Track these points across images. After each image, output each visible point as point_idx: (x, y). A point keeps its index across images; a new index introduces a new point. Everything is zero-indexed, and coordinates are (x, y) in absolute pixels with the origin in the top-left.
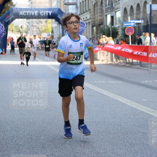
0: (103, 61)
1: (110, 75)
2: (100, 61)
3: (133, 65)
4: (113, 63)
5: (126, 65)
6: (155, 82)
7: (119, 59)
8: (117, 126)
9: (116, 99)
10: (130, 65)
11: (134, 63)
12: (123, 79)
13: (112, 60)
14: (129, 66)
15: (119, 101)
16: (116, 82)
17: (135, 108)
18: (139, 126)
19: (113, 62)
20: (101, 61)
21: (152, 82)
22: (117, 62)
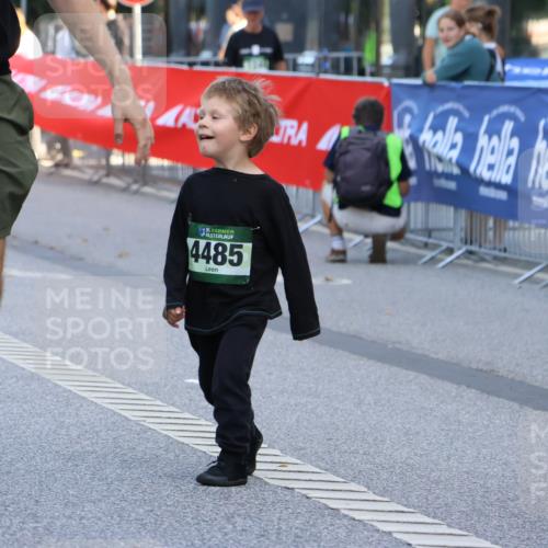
3: (145, 183)
5: (105, 180)
8: (18, 520)
9: (29, 367)
10: (129, 180)
11: (155, 172)
12: (81, 259)
14: (125, 190)
15: (39, 378)
16: (38, 275)
17: (137, 423)
18: (144, 525)
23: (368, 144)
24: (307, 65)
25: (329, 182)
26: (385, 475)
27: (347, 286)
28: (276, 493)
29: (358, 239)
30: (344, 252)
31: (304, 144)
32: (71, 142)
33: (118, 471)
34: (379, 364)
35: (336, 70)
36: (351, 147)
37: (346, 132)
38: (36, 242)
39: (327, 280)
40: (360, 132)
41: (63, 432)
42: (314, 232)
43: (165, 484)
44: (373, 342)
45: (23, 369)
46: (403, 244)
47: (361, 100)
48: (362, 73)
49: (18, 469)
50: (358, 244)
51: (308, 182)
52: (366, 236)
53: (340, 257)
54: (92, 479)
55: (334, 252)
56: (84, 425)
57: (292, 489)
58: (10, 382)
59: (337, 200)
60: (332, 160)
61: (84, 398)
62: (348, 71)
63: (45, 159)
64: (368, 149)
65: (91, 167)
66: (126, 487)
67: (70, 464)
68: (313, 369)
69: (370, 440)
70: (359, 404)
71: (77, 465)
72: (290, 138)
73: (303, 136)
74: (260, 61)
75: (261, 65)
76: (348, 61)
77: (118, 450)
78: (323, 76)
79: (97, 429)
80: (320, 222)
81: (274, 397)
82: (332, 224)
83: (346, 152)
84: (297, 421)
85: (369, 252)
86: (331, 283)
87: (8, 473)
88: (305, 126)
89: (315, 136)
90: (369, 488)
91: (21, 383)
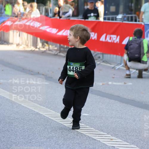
0: (18, 45)
1: (29, 71)
2: (12, 45)
4: (37, 50)
5: (59, 54)
6: (108, 85)
7: (47, 43)
9: (36, 111)
12: (52, 78)
13: (35, 44)
15: (39, 114)
17: (68, 127)
19: (36, 48)
20: (15, 45)
21: (103, 84)
22: (44, 48)
23: (138, 42)
24: (120, 19)
25: (126, 54)
26: (142, 142)
27: (131, 85)
28: (109, 148)
29: (134, 71)
30: (130, 75)
31: (118, 42)
32: (49, 42)
33: (63, 142)
34: (140, 109)
35: (128, 20)
36: (132, 43)
37: (131, 38)
38: (38, 73)
39: (125, 83)
40: (135, 39)
41: (46, 130)
42: (121, 69)
43: (76, 146)
44: (139, 102)
45: (35, 111)
46: (148, 72)
47: (136, 29)
48: (136, 21)
49: (33, 141)
50: (134, 72)
51: (119, 54)
52: (137, 70)
53: (129, 76)
54: (55, 144)
55: (127, 75)
56: (53, 128)
57: (114, 147)
58: (31, 115)
59: (128, 59)
60: (127, 47)
61: (52, 120)
62: (132, 20)
63: (41, 48)
64: (137, 44)
65: (55, 50)
66: (65, 147)
67: (48, 140)
68: (120, 110)
69: (138, 132)
70: (134, 121)
71: (50, 140)
72: (114, 41)
73: (118, 40)
74: (93, 18)
75: (93, 19)
76: (132, 17)
77: (63, 136)
78: (124, 22)
79: (56, 129)
80: (123, 66)
81: (109, 119)
82: (126, 66)
83: (131, 45)
84: (116, 126)
85: (138, 75)
86: (126, 84)
87: (30, 143)
88: (119, 37)
89: (122, 40)
90: (137, 146)
91: (34, 116)
